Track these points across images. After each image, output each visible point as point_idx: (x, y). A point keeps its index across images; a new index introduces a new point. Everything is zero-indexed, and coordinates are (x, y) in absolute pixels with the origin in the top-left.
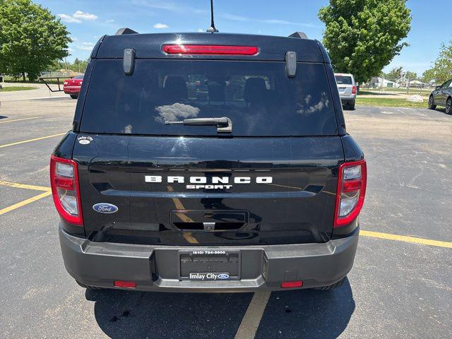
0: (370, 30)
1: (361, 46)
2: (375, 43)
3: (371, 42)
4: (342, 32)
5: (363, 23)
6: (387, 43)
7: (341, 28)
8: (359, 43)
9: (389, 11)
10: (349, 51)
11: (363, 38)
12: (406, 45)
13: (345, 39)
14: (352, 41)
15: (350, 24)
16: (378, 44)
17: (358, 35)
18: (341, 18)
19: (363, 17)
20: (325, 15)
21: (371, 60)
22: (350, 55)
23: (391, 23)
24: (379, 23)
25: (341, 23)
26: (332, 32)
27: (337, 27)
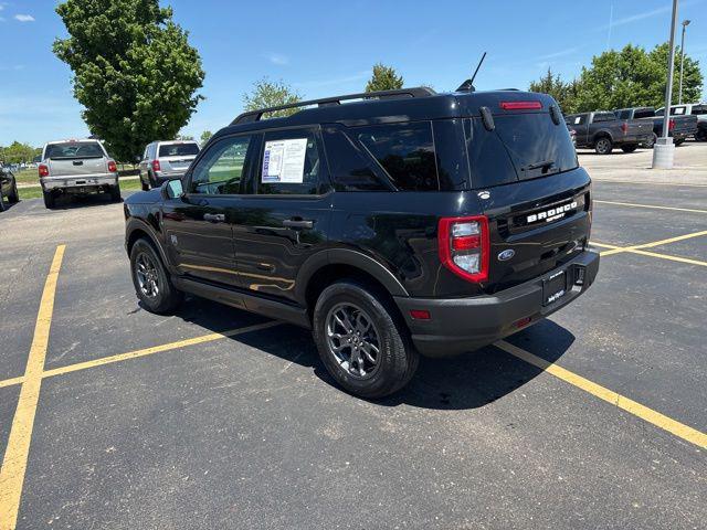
0: (150, 76)
1: (144, 101)
2: (163, 95)
3: (158, 95)
4: (109, 78)
5: (137, 67)
6: (179, 94)
7: (104, 73)
8: (139, 96)
9: (170, 51)
10: (127, 106)
11: (143, 89)
12: (203, 98)
13: (114, 90)
14: (128, 92)
15: (118, 68)
16: (167, 97)
17: (134, 83)
18: (99, 58)
19: (134, 56)
20: (67, 51)
21: (162, 121)
22: (130, 115)
23: (177, 69)
24: (159, 65)
25: (103, 66)
26: (90, 79)
27: (97, 71)
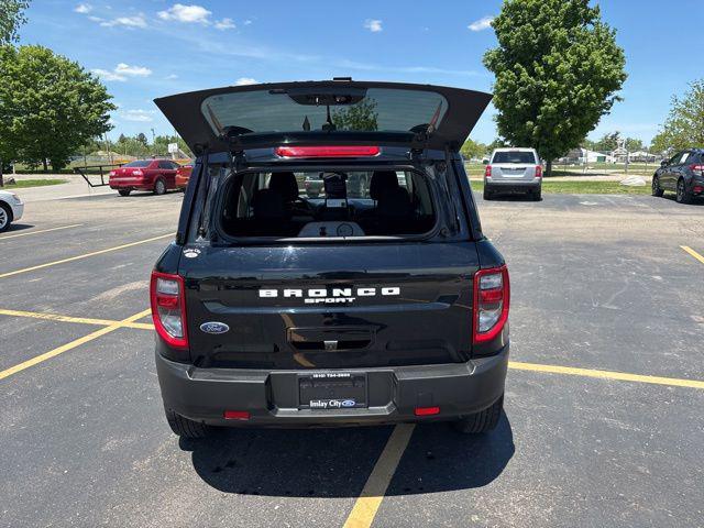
0: (561, 81)
1: (550, 105)
2: (570, 99)
3: (565, 99)
4: (521, 85)
5: (551, 71)
6: (588, 99)
7: (519, 79)
8: (547, 100)
9: (589, 53)
10: (532, 111)
11: (552, 93)
12: (619, 99)
13: (525, 95)
14: (536, 97)
15: (532, 73)
16: (575, 101)
17: (545, 88)
18: (517, 65)
19: (550, 62)
20: (494, 61)
21: (565, 125)
22: (534, 119)
23: (594, 70)
24: (575, 69)
25: (518, 73)
26: (504, 85)
27: (512, 78)
